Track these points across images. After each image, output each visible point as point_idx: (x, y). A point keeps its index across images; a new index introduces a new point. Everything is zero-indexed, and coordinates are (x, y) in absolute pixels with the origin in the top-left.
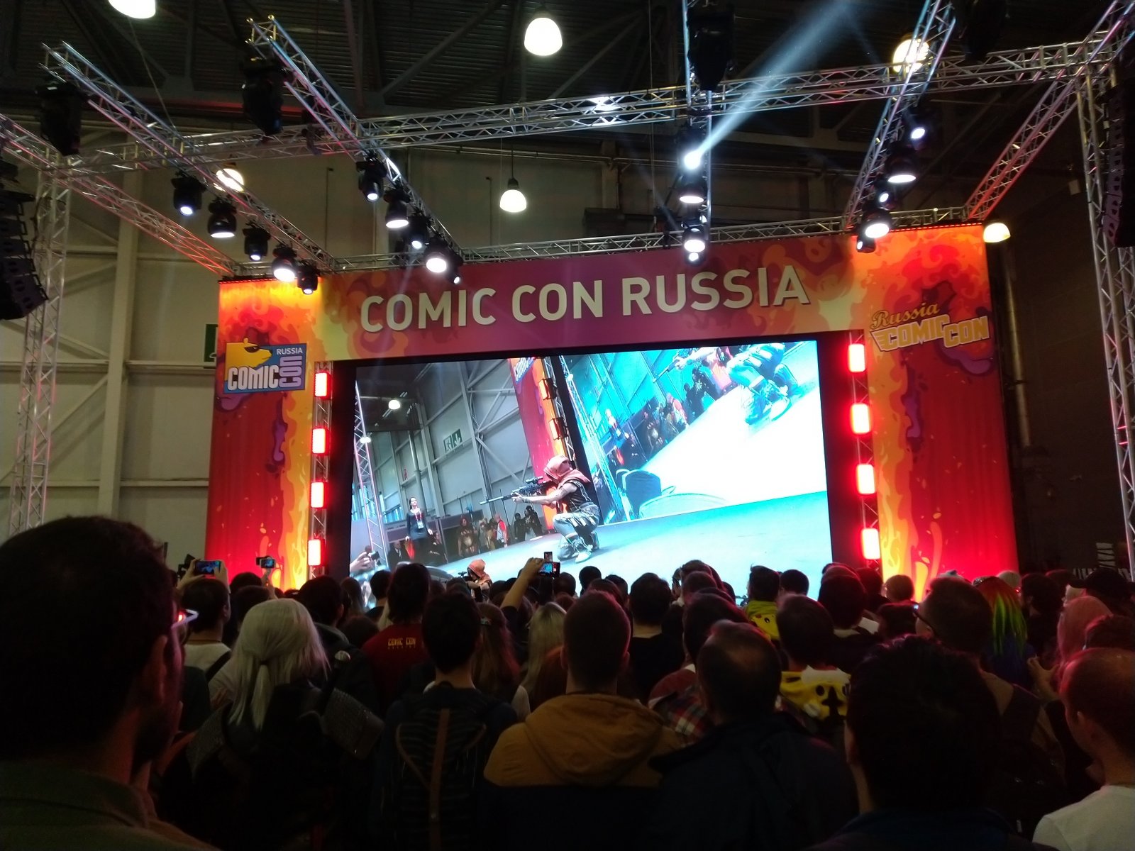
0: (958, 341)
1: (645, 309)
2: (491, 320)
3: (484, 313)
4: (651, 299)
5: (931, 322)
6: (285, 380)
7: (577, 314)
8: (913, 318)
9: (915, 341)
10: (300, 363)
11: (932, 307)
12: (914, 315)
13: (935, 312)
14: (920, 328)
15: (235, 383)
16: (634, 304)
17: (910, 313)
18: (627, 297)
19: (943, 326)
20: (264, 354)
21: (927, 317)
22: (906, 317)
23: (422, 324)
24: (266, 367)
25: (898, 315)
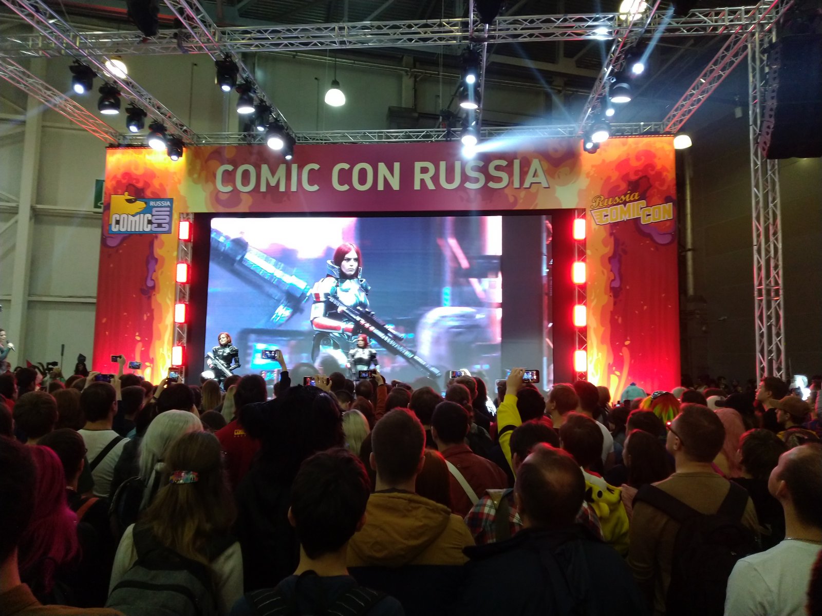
0: (651, 220)
1: (431, 186)
2: (315, 188)
3: (311, 183)
4: (435, 179)
5: (633, 205)
6: (156, 225)
7: (381, 187)
8: (621, 202)
9: (621, 218)
10: (168, 213)
11: (635, 195)
12: (622, 200)
13: (636, 198)
14: (625, 209)
15: (117, 226)
16: (422, 181)
17: (619, 198)
18: (418, 176)
19: (641, 208)
20: (140, 205)
21: (630, 201)
22: (616, 201)
23: (263, 188)
24: (142, 215)
25: (611, 199)
